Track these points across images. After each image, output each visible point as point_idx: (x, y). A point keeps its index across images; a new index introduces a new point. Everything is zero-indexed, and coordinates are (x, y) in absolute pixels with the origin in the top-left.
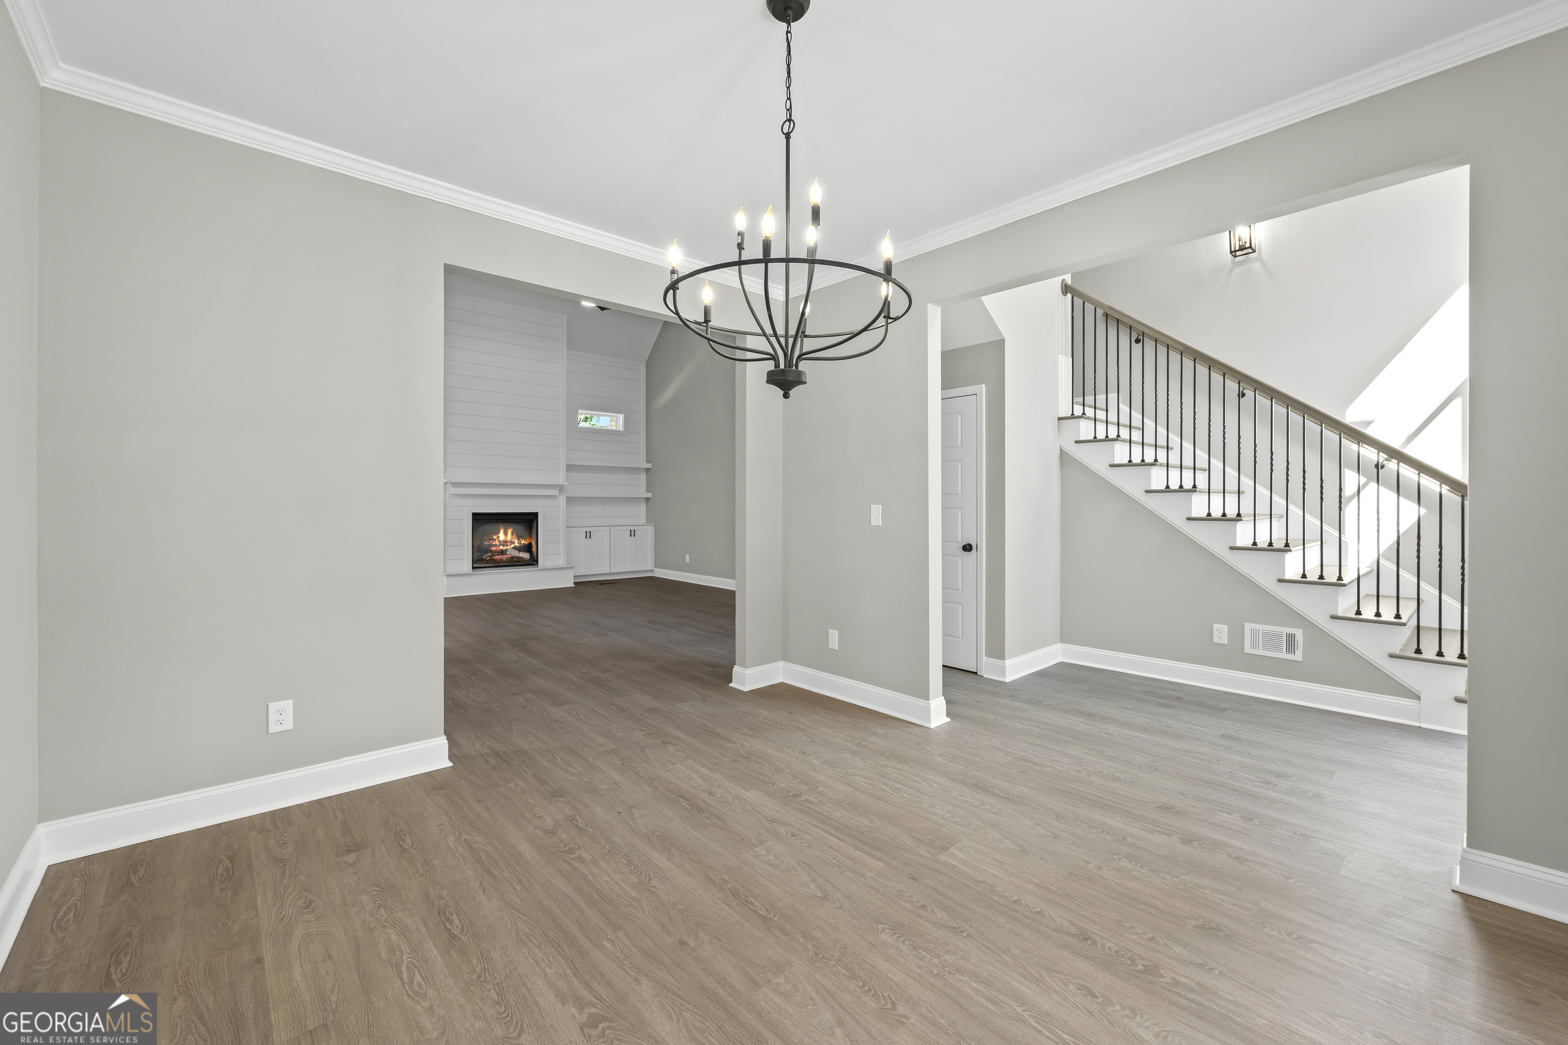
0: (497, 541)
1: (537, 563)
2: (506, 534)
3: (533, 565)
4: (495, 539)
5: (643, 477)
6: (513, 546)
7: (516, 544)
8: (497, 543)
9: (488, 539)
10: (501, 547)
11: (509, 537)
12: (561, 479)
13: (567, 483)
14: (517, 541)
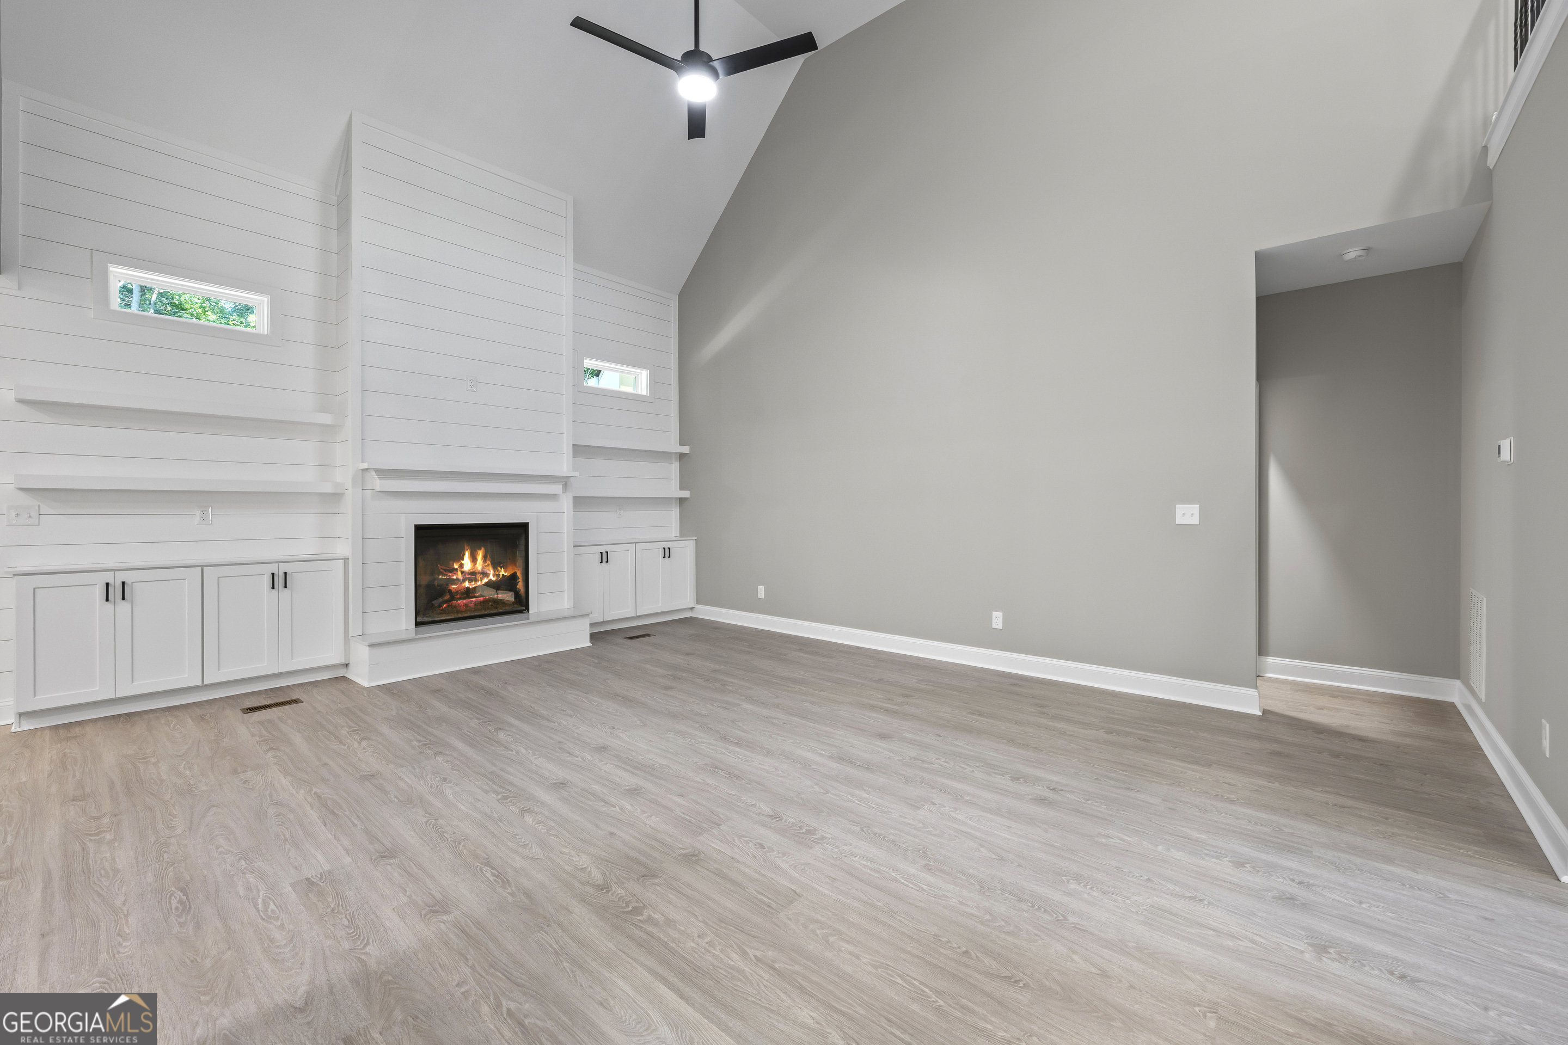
0: (459, 573)
1: (527, 608)
2: (474, 559)
3: (521, 612)
4: (456, 570)
5: (675, 466)
6: (485, 580)
7: (492, 578)
8: (460, 576)
9: (445, 570)
10: (467, 584)
11: (479, 565)
12: (564, 465)
13: (577, 474)
14: (491, 572)
